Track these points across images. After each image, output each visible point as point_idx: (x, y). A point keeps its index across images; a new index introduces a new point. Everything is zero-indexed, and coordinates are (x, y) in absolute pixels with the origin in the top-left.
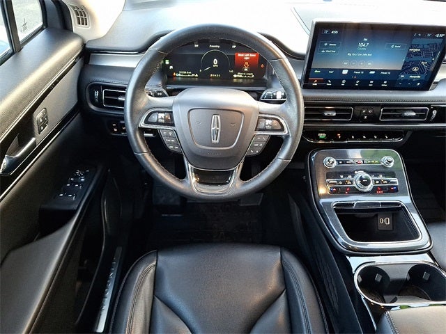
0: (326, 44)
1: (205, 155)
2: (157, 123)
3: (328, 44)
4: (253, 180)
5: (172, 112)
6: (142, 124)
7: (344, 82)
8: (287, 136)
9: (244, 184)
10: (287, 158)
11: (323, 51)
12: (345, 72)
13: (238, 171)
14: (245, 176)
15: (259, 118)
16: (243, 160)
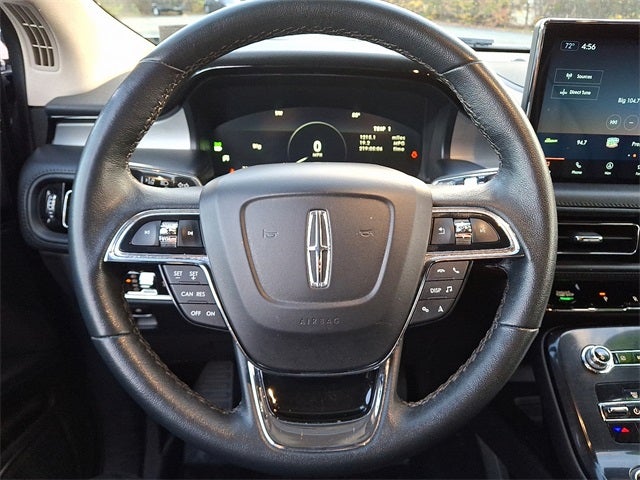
0: (569, 76)
1: (291, 329)
2: (158, 249)
3: (575, 76)
4: (440, 398)
5: (197, 218)
6: (114, 253)
7: (610, 166)
8: (518, 261)
9: (413, 413)
10: (527, 323)
11: (563, 93)
12: (612, 143)
13: (390, 370)
14: (413, 388)
15: (434, 217)
16: (400, 339)
